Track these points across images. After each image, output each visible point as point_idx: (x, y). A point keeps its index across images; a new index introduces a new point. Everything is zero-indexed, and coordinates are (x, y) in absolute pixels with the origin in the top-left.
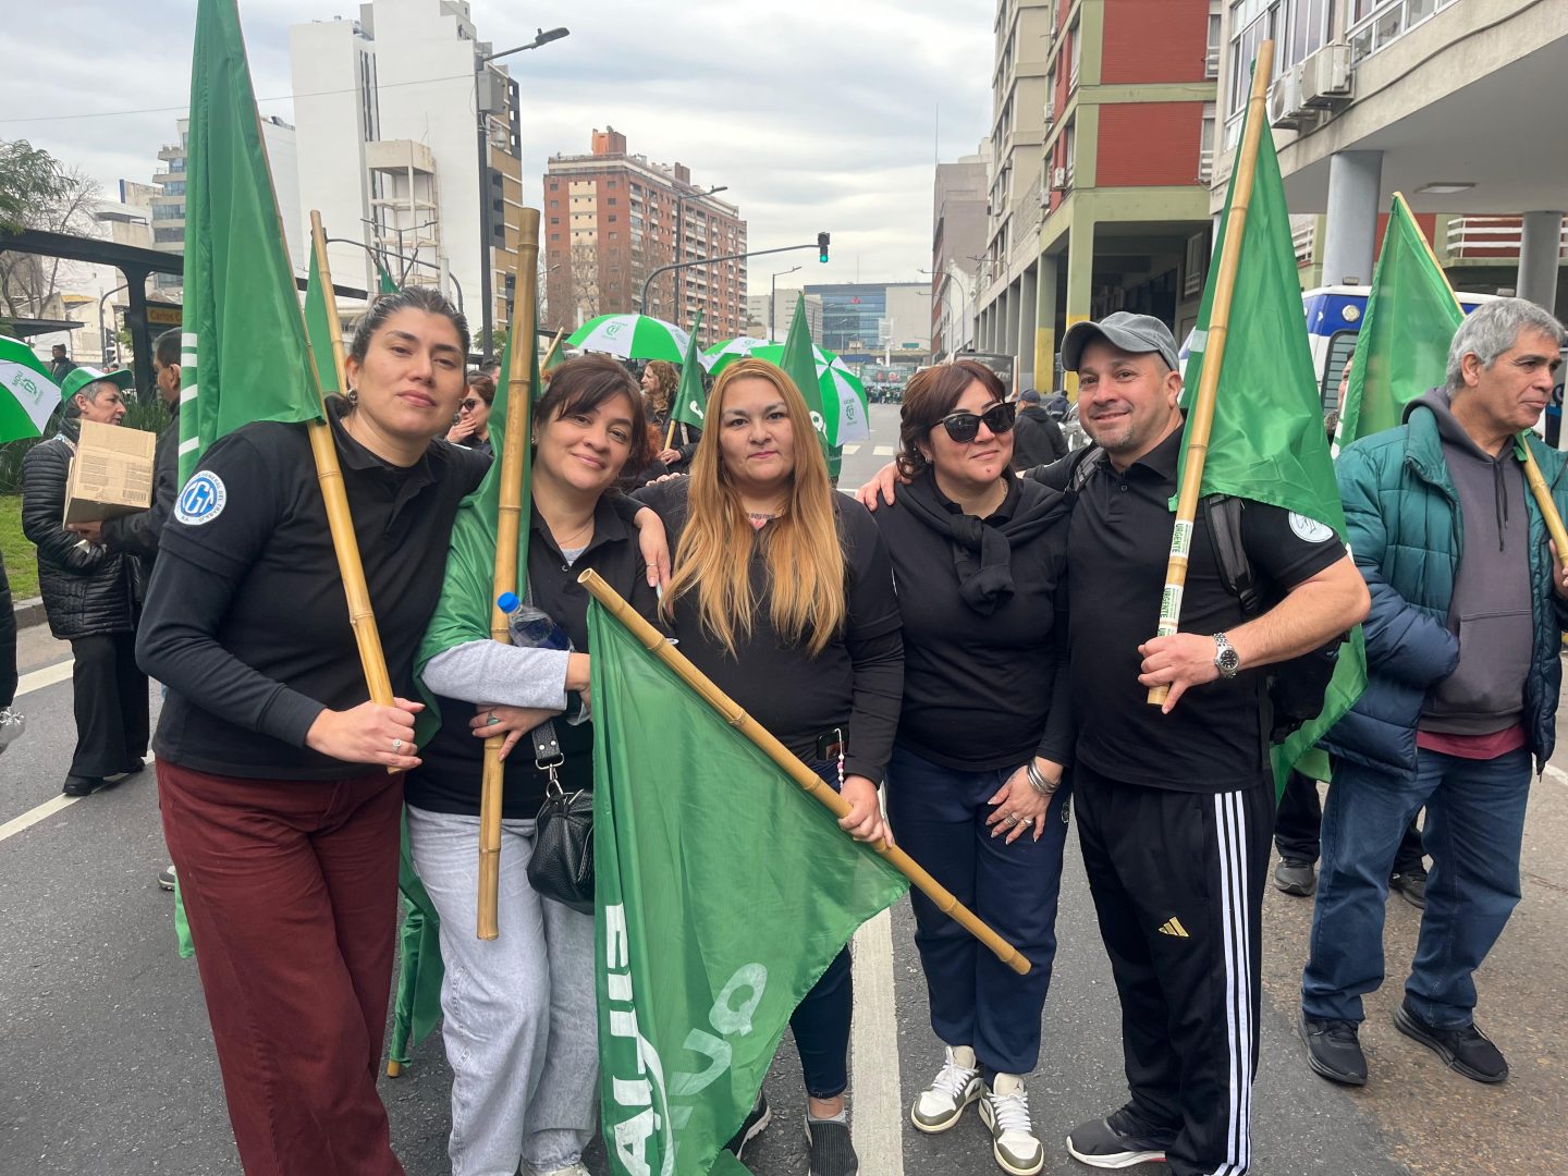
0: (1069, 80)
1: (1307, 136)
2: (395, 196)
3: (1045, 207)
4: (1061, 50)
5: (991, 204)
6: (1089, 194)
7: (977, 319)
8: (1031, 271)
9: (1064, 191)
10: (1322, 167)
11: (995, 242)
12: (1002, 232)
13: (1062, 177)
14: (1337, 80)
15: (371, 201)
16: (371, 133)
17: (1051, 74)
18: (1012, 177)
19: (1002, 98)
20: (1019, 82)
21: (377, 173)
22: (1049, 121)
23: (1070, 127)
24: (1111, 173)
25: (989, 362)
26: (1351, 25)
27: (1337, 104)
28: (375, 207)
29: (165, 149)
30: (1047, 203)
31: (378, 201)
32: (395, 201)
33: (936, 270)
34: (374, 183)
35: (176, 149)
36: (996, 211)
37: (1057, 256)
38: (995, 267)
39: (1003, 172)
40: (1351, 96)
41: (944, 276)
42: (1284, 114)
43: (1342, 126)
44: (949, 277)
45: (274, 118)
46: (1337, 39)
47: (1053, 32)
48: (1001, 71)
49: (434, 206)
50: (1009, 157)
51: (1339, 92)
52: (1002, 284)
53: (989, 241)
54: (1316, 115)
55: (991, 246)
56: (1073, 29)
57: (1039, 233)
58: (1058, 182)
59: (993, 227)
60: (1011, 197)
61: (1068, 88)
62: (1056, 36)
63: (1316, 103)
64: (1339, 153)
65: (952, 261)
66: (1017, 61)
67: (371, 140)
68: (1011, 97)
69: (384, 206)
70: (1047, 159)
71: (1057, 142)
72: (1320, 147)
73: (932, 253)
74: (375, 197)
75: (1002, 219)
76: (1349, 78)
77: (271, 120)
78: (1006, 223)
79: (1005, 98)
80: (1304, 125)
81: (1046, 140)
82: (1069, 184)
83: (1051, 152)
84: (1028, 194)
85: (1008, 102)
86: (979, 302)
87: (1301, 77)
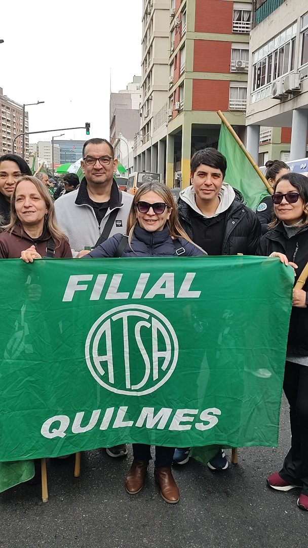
0: (180, 69)
1: (284, 102)
3: (170, 116)
4: (176, 56)
5: (142, 112)
6: (189, 113)
7: (135, 158)
8: (163, 141)
9: (179, 111)
10: (290, 113)
11: (144, 128)
12: (148, 124)
13: (178, 105)
14: (297, 86)
17: (171, 65)
18: (152, 103)
19: (146, 70)
20: (154, 65)
22: (171, 83)
23: (181, 86)
24: (197, 105)
25: (151, 176)
26: (300, 66)
27: (296, 93)
33: (112, 136)
36: (145, 115)
37: (176, 136)
38: (144, 138)
39: (148, 100)
40: (300, 91)
41: (117, 140)
42: (277, 94)
43: (297, 100)
44: (119, 140)
46: (295, 70)
47: (172, 49)
48: (146, 60)
50: (151, 95)
51: (297, 89)
52: (148, 145)
54: (288, 96)
55: (142, 129)
56: (181, 49)
57: (167, 126)
58: (177, 107)
59: (143, 123)
60: (152, 111)
61: (180, 72)
62: (173, 51)
63: (289, 92)
64: (296, 109)
65: (120, 133)
66: (153, 57)
68: (151, 71)
70: (170, 97)
71: (175, 91)
72: (289, 106)
73: (109, 129)
75: (148, 119)
76: (300, 84)
78: (150, 121)
79: (148, 71)
80: (283, 98)
81: (170, 90)
82: (181, 108)
83: (172, 95)
84: (160, 111)
85: (149, 73)
86: (136, 151)
87: (283, 82)
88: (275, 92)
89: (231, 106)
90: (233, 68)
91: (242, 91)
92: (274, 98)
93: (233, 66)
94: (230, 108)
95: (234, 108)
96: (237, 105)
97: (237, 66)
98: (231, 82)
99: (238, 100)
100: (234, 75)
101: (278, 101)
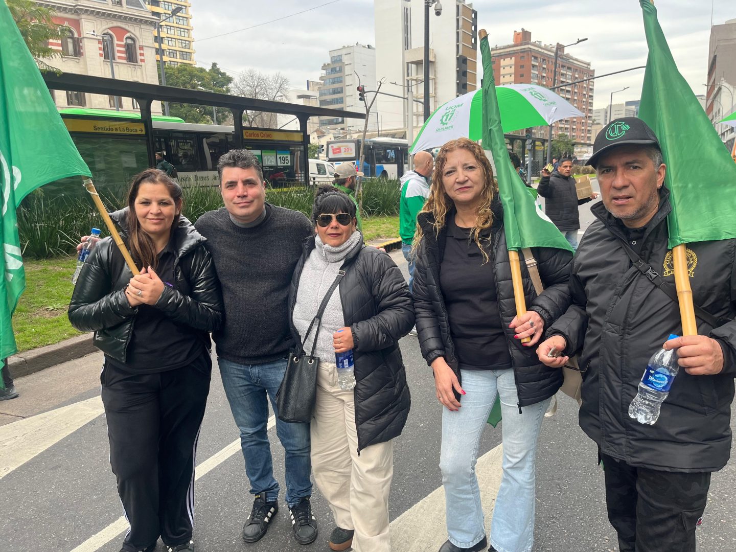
2: (417, 74)
15: (406, 78)
16: (408, 46)
21: (410, 64)
28: (408, 81)
29: (324, 65)
31: (410, 77)
32: (417, 76)
33: (710, 85)
34: (408, 69)
35: (328, 64)
41: (716, 88)
44: (720, 88)
45: (368, 46)
49: (434, 77)
67: (408, 49)
69: (412, 79)
74: (408, 76)
77: (367, 47)
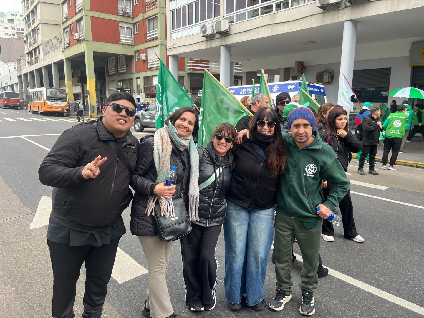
0: (75, 7)
1: (210, 40)
3: (67, 44)
5: (25, 40)
6: (91, 42)
7: (20, 76)
9: (78, 41)
10: (218, 48)
11: (31, 52)
12: (35, 49)
13: (78, 36)
14: (227, 28)
17: (63, 4)
18: (40, 33)
19: (28, 7)
20: (40, 3)
22: (65, 18)
25: (58, 91)
26: (226, 14)
27: (225, 34)
30: (69, 43)
39: (33, 30)
40: (229, 32)
42: (206, 34)
43: (224, 39)
46: (221, 17)
50: (37, 26)
51: (227, 31)
53: (26, 52)
55: (28, 53)
57: (63, 52)
58: (77, 37)
59: (27, 48)
60: (40, 39)
61: (76, 10)
64: (223, 45)
68: (36, 7)
70: (64, 29)
71: (71, 25)
72: (216, 43)
75: (35, 46)
76: (230, 27)
78: (38, 47)
79: (32, 7)
80: (210, 38)
81: (64, 23)
82: (81, 38)
83: (67, 27)
84: (53, 39)
85: (33, 9)
86: (21, 70)
87: (212, 25)
88: (204, 32)
89: (121, 41)
90: (120, 12)
91: (128, 29)
92: (203, 36)
93: (120, 11)
94: (121, 42)
95: (124, 42)
96: (125, 40)
97: (123, 11)
98: (120, 23)
99: (126, 36)
100: (121, 17)
101: (204, 39)
